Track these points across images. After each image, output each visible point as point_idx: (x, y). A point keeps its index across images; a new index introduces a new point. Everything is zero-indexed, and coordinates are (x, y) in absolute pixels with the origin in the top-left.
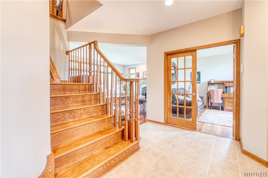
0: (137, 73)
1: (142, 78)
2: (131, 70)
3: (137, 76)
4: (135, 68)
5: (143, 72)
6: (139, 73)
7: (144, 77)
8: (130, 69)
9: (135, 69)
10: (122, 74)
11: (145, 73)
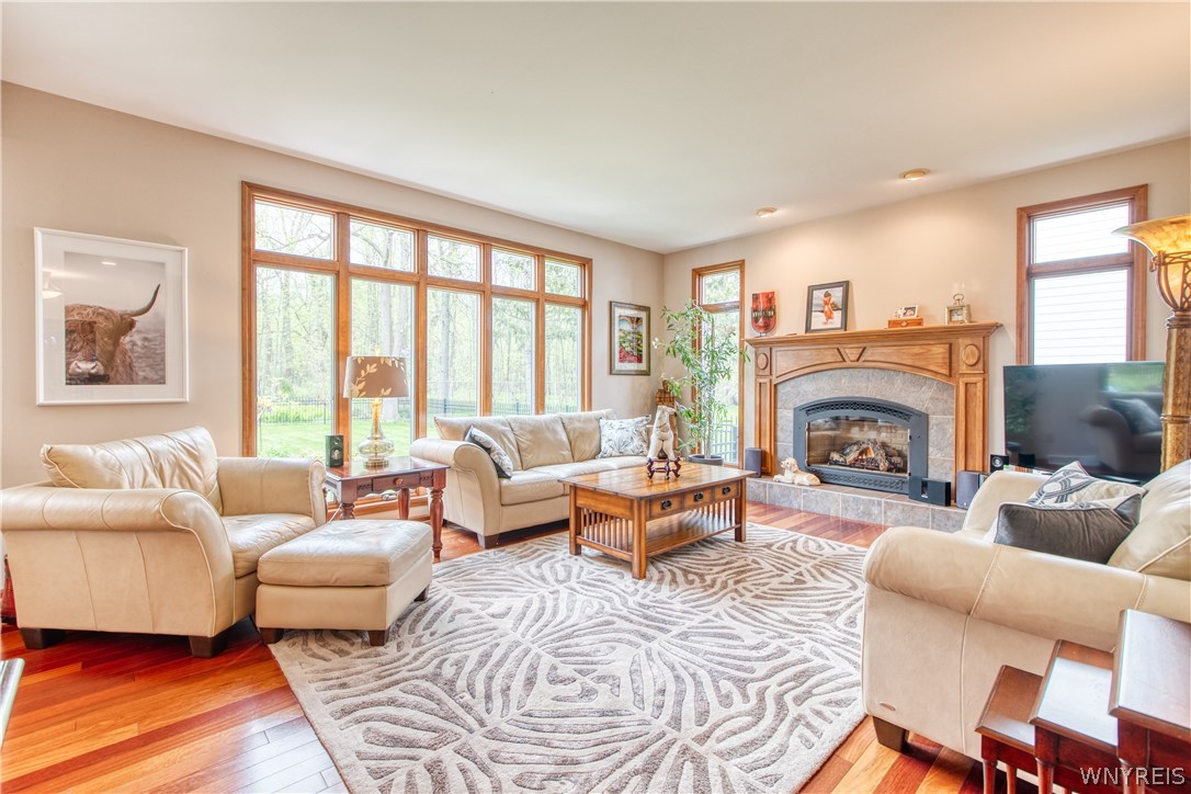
0: (756, 297)
1: (801, 332)
2: (707, 280)
3: (756, 320)
4: (741, 265)
5: (811, 289)
6: (770, 298)
7: (818, 321)
8: (698, 273)
9: (742, 273)
10: (647, 309)
11: (827, 295)
